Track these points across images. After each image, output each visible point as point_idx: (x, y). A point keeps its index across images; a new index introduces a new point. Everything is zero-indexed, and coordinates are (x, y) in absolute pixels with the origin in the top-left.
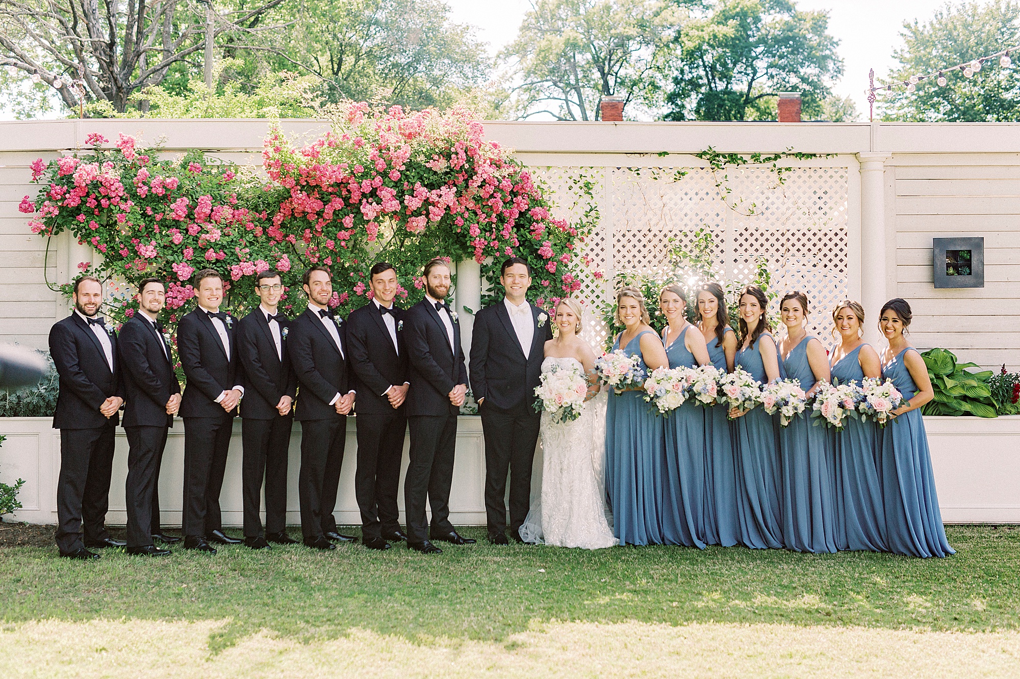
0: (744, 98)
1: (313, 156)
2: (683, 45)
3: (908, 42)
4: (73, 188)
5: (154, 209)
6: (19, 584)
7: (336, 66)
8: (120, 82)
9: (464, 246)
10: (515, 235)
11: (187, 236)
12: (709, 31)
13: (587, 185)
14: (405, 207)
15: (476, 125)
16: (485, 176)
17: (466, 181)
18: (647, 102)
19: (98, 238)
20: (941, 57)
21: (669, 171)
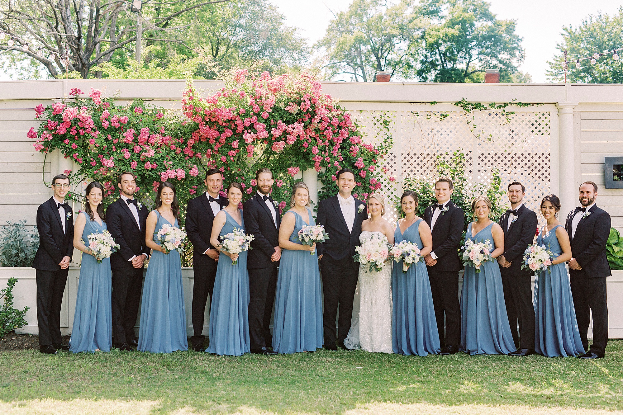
0: (464, 73)
1: (214, 103)
2: (427, 40)
3: (566, 39)
4: (61, 123)
5: (112, 136)
6: (27, 374)
7: (215, 52)
8: (84, 60)
9: (308, 160)
10: (340, 154)
11: (133, 153)
12: (443, 32)
13: (385, 122)
14: (272, 136)
15: (316, 84)
16: (322, 116)
17: (310, 119)
18: (404, 75)
19: (77, 154)
20: (586, 48)
21: (437, 114)
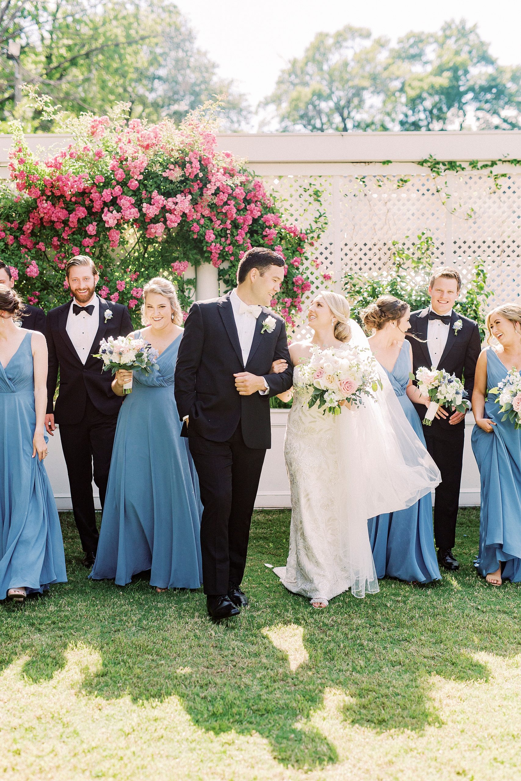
1: (56, 167)
2: (407, 93)
9: (202, 252)
10: (249, 241)
12: (428, 82)
13: (316, 193)
14: (144, 215)
15: (208, 135)
16: (218, 184)
17: (201, 189)
21: (392, 178)
